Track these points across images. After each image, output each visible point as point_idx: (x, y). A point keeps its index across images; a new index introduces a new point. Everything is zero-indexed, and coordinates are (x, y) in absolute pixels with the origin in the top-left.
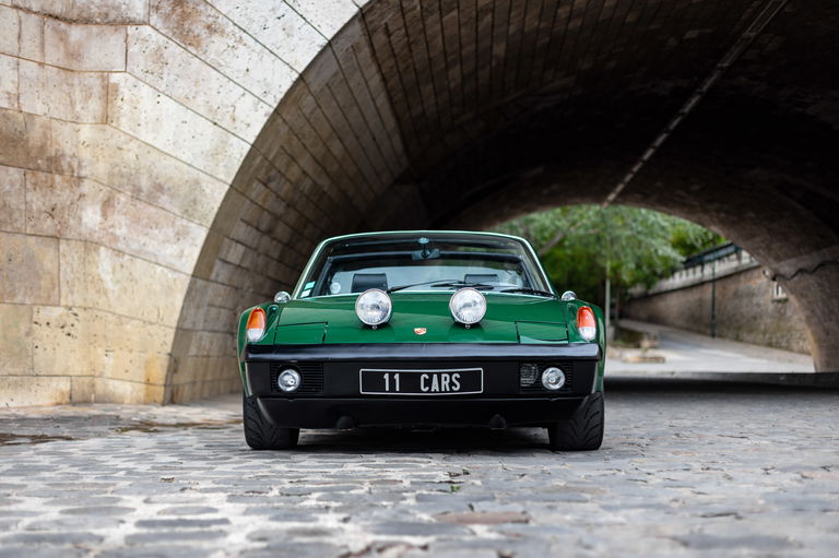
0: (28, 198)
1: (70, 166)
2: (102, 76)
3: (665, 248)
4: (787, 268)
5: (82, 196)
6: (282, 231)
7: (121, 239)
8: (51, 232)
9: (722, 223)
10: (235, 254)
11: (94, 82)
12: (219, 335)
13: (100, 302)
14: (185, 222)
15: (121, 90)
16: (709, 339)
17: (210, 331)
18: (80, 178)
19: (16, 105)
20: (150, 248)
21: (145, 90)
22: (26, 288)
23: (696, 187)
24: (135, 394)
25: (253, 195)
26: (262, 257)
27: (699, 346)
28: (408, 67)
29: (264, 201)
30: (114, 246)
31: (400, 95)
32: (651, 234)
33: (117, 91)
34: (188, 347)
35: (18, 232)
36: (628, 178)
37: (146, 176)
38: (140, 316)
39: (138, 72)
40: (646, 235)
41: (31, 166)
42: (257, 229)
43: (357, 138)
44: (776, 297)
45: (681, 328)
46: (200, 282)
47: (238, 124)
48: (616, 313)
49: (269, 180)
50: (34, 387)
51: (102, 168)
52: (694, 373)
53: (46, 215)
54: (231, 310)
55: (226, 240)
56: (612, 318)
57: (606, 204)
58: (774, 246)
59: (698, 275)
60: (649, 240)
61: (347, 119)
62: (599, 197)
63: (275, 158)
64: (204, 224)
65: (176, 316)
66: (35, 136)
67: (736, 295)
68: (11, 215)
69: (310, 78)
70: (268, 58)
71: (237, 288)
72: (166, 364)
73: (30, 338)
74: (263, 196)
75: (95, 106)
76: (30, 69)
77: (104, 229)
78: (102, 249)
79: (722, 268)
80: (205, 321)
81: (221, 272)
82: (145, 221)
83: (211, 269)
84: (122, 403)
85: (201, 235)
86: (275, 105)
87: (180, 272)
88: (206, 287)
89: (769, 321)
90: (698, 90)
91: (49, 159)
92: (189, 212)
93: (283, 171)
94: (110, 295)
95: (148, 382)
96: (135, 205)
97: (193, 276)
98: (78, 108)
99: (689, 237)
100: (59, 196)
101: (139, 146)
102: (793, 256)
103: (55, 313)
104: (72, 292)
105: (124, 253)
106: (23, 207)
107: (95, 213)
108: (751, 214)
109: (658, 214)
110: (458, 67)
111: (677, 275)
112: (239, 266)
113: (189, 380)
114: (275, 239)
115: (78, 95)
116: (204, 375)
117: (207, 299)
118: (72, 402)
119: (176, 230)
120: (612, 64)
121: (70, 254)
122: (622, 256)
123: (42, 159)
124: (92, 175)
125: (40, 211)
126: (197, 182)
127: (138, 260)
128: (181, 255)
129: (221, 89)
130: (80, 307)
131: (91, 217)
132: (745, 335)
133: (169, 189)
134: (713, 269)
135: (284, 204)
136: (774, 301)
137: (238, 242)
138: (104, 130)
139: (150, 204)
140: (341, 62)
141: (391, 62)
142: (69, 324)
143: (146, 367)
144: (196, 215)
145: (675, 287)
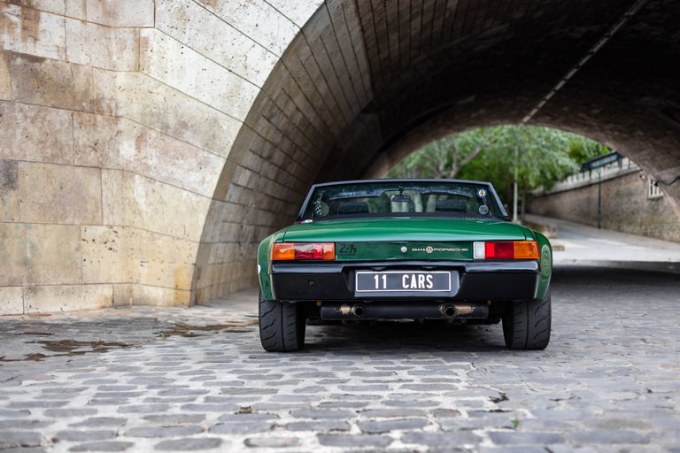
0: (76, 136)
1: (109, 107)
2: (134, 31)
3: (564, 159)
4: (667, 175)
5: (119, 132)
6: (278, 157)
7: (152, 168)
8: (95, 163)
9: (615, 139)
10: (244, 178)
11: (128, 36)
12: (230, 244)
13: (136, 221)
14: (206, 154)
15: (151, 43)
16: (596, 230)
17: (223, 243)
18: (117, 117)
19: (64, 57)
20: (177, 176)
21: (171, 43)
22: (75, 210)
23: (597, 111)
24: (166, 298)
25: (259, 129)
26: (262, 179)
27: (588, 236)
28: (381, 20)
29: (267, 133)
30: (146, 175)
31: (373, 42)
32: (553, 147)
33: (147, 43)
34: (208, 257)
35: (68, 164)
36: (542, 104)
37: (172, 116)
38: (169, 233)
39: (164, 27)
40: (548, 148)
41: (77, 108)
42: (261, 156)
43: (338, 78)
44: (650, 196)
45: (573, 221)
46: (218, 203)
47: (249, 71)
48: (523, 210)
49: (272, 116)
50: (83, 294)
51: (135, 109)
52: (593, 261)
53: (90, 149)
54: (238, 223)
55: (238, 167)
56: (519, 213)
57: (521, 125)
58: (657, 158)
59: (587, 178)
60: (551, 152)
61: (332, 64)
62: (516, 119)
63: (277, 98)
64: (222, 155)
65: (200, 232)
66: (80, 82)
67: (618, 194)
68: (61, 149)
69: (308, 32)
70: (274, 15)
71: (244, 206)
72: (192, 272)
73: (79, 253)
74: (266, 129)
75: (129, 56)
76: (74, 26)
77: (138, 160)
78: (137, 176)
79: (606, 173)
80: (221, 234)
81: (233, 194)
82: (172, 153)
83: (226, 192)
84: (155, 305)
85: (219, 164)
86: (280, 56)
87: (202, 196)
88: (222, 207)
89: (644, 215)
90: (607, 34)
91: (92, 102)
92: (210, 144)
93: (282, 108)
94: (144, 215)
95: (177, 288)
96: (163, 140)
97: (213, 199)
98: (115, 58)
99: (582, 148)
100: (101, 132)
101: (166, 91)
102: (673, 166)
103: (99, 231)
104: (112, 213)
105: (155, 180)
106: (71, 143)
107: (130, 146)
108: (640, 133)
109: (559, 131)
110: (419, 18)
111: (569, 178)
112: (246, 188)
113: (208, 284)
114: (272, 163)
115: (114, 48)
116: (220, 279)
117: (223, 217)
118: (115, 306)
119: (199, 160)
120: (539, 14)
121: (110, 180)
122: (529, 165)
123: (85, 102)
124: (128, 114)
125: (85, 146)
126: (216, 121)
127: (167, 186)
128: (203, 182)
129: (235, 42)
130: (119, 225)
131: (127, 149)
132: (625, 227)
133: (192, 126)
134: (599, 174)
135: (281, 135)
136: (649, 199)
137: (246, 168)
138: (137, 77)
139: (178, 139)
140: (332, 17)
141: (369, 16)
142: (111, 240)
143: (175, 275)
144: (215, 148)
145: (568, 188)
